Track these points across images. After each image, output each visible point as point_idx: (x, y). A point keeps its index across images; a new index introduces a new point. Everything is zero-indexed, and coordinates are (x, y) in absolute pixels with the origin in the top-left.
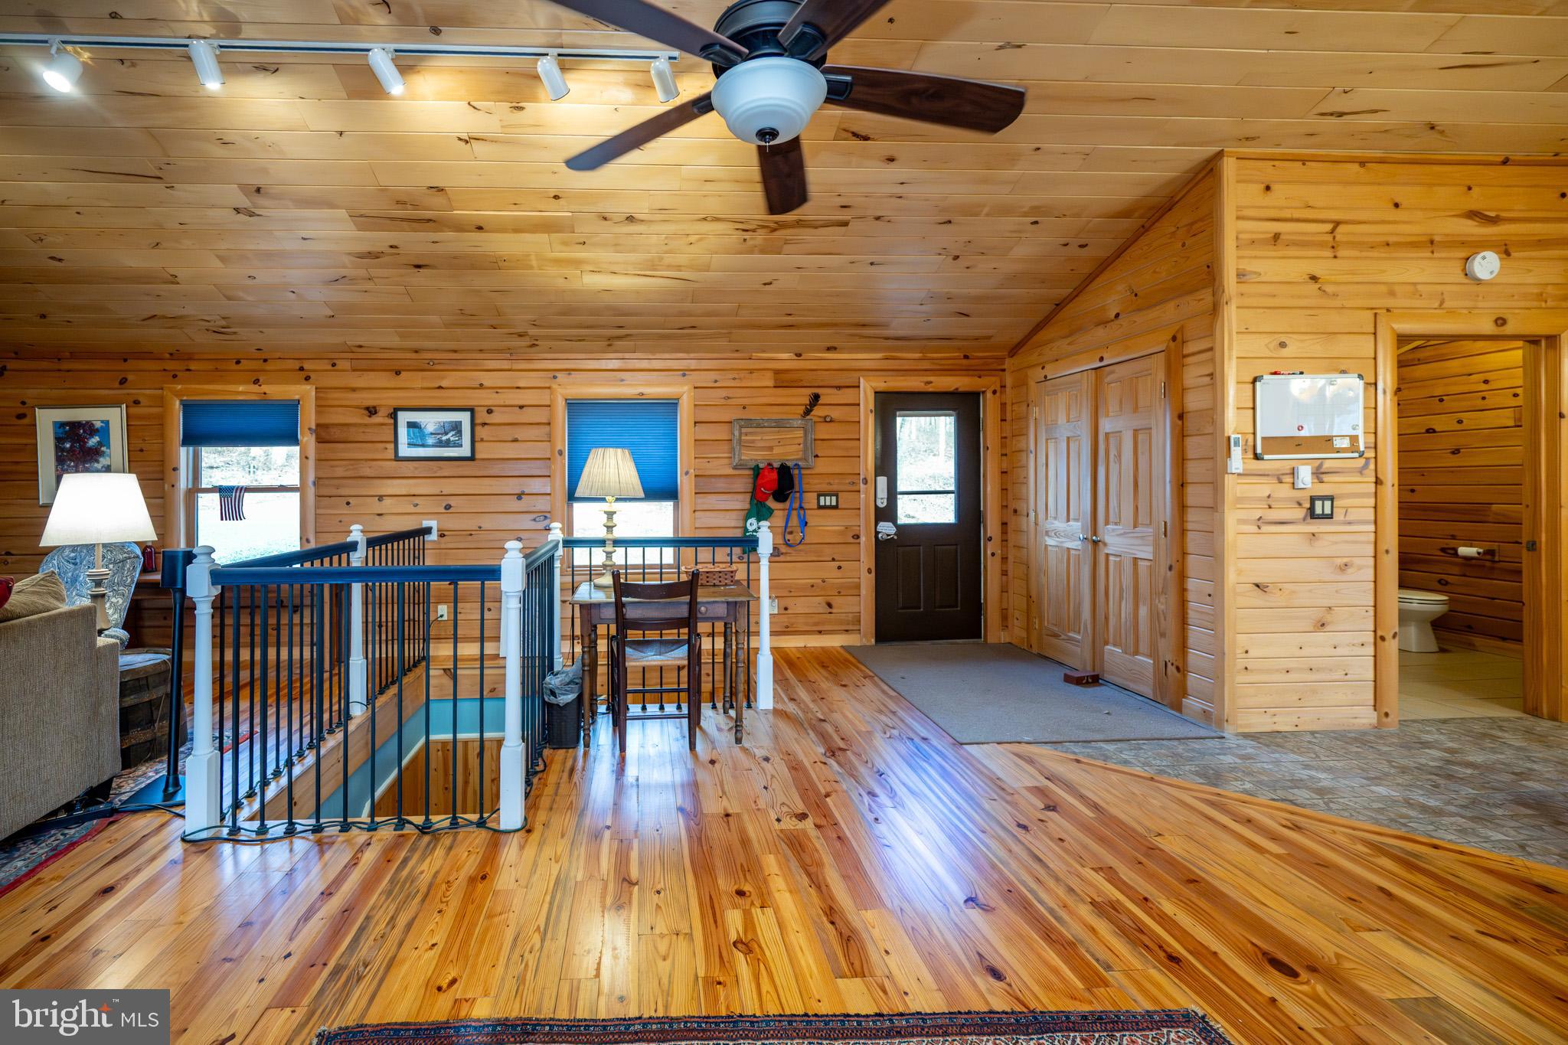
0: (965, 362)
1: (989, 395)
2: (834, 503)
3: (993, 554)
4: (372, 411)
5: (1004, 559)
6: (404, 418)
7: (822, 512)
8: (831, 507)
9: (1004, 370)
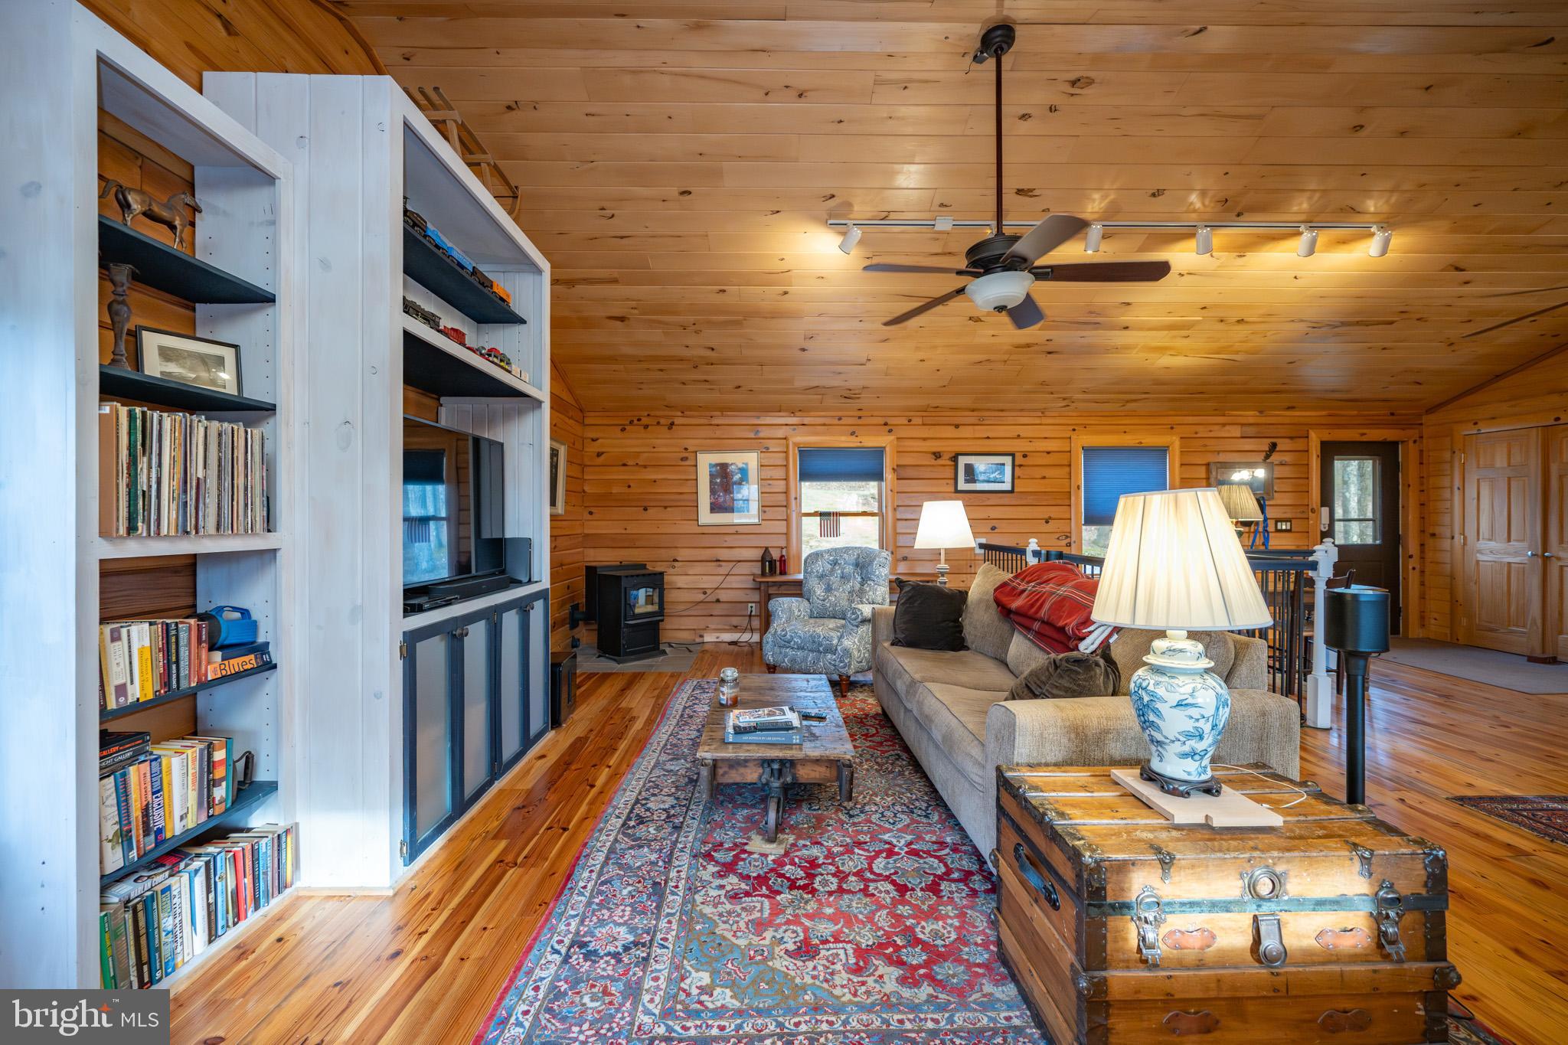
0: (1391, 417)
1: (1411, 444)
2: (1289, 528)
3: (1414, 569)
4: (937, 455)
5: (1422, 572)
6: (963, 461)
7: (1278, 534)
8: (1286, 531)
9: (1421, 424)
